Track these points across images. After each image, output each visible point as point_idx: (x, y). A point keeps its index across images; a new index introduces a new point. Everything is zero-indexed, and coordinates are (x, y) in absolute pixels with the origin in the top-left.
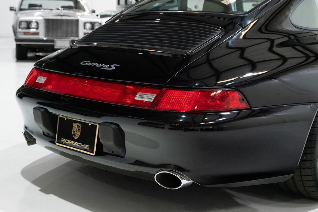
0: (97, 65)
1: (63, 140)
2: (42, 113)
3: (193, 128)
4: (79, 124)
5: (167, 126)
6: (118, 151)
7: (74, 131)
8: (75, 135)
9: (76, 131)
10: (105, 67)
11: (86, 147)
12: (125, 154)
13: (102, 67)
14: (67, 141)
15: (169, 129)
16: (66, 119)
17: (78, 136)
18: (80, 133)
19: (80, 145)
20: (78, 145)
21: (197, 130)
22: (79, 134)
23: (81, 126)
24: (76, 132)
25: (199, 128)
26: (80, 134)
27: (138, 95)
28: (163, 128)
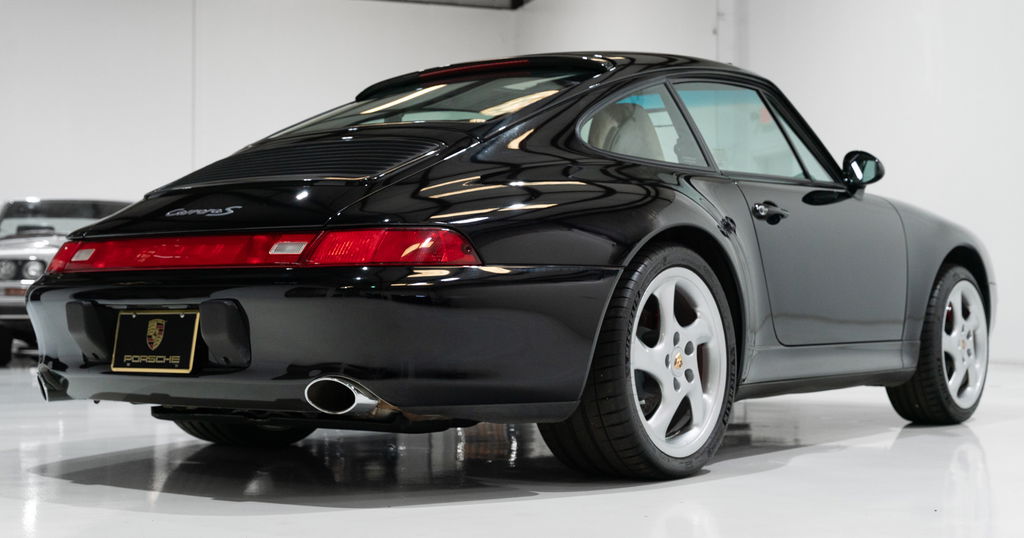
0: (199, 212)
1: (127, 358)
2: (86, 308)
3: (377, 292)
4: (160, 321)
5: (331, 291)
6: (237, 356)
7: (150, 337)
8: (151, 343)
9: (155, 335)
10: (216, 212)
11: (175, 359)
12: (250, 362)
13: (210, 213)
14: (135, 359)
15: (335, 296)
16: (134, 316)
17: (159, 343)
18: (162, 337)
19: (162, 359)
20: (159, 359)
21: (385, 298)
22: (160, 340)
23: (164, 323)
24: (154, 337)
25: (388, 294)
26: (164, 339)
27: (275, 246)
28: (324, 296)
